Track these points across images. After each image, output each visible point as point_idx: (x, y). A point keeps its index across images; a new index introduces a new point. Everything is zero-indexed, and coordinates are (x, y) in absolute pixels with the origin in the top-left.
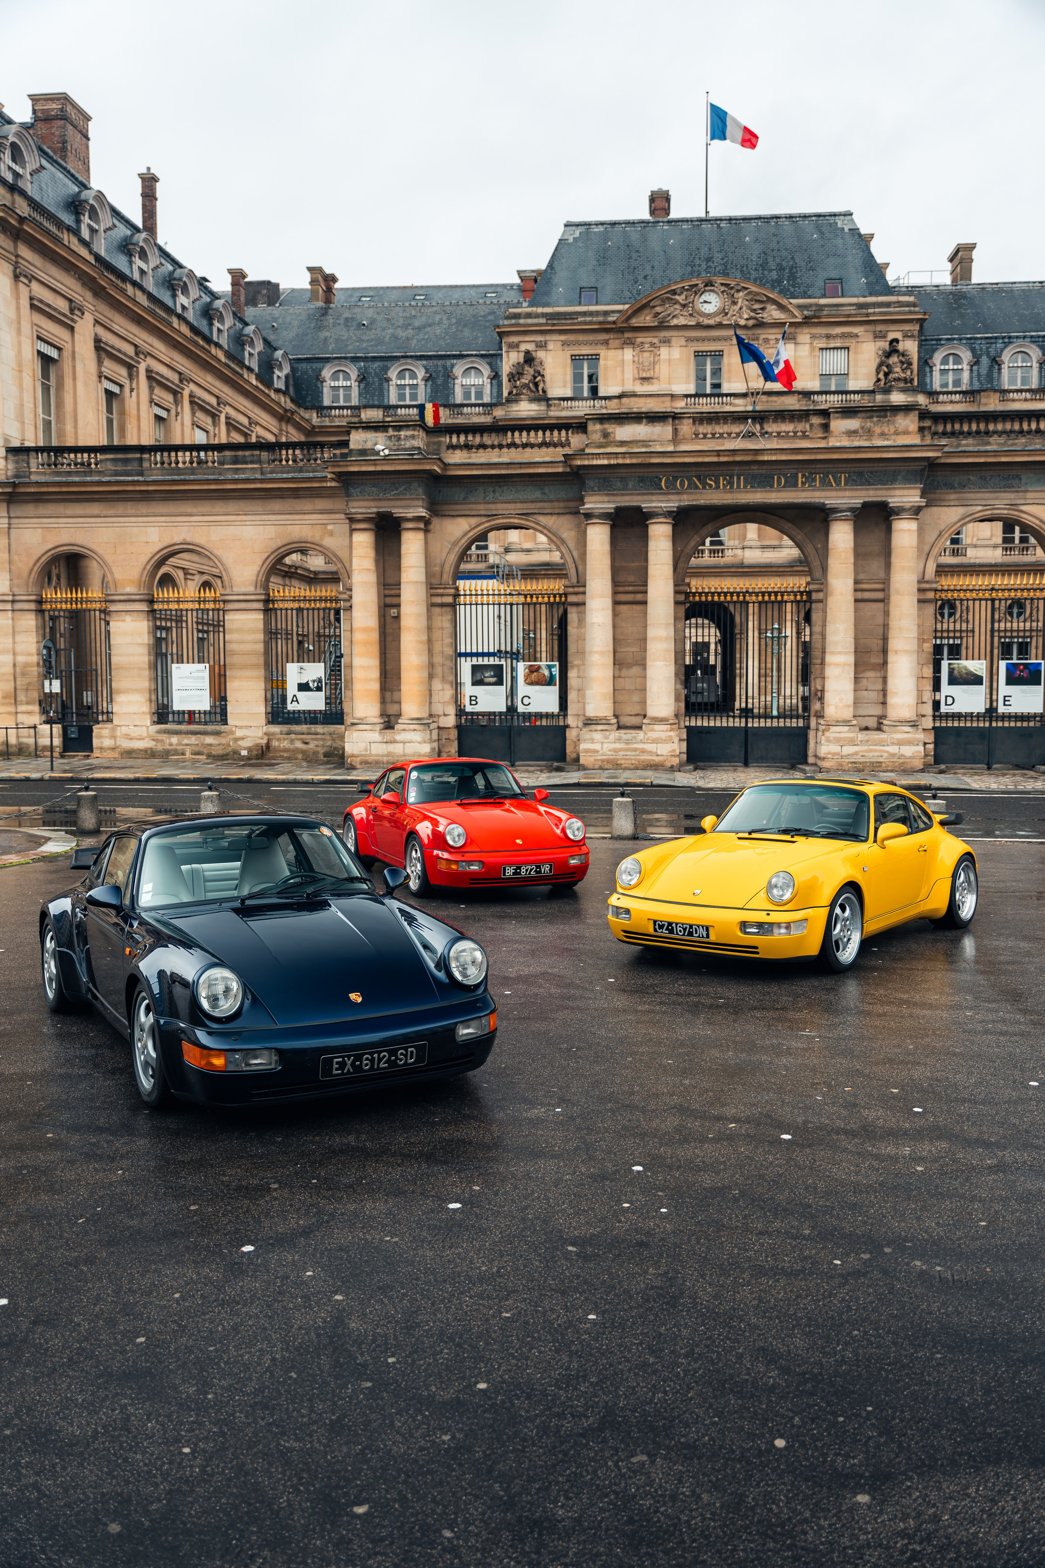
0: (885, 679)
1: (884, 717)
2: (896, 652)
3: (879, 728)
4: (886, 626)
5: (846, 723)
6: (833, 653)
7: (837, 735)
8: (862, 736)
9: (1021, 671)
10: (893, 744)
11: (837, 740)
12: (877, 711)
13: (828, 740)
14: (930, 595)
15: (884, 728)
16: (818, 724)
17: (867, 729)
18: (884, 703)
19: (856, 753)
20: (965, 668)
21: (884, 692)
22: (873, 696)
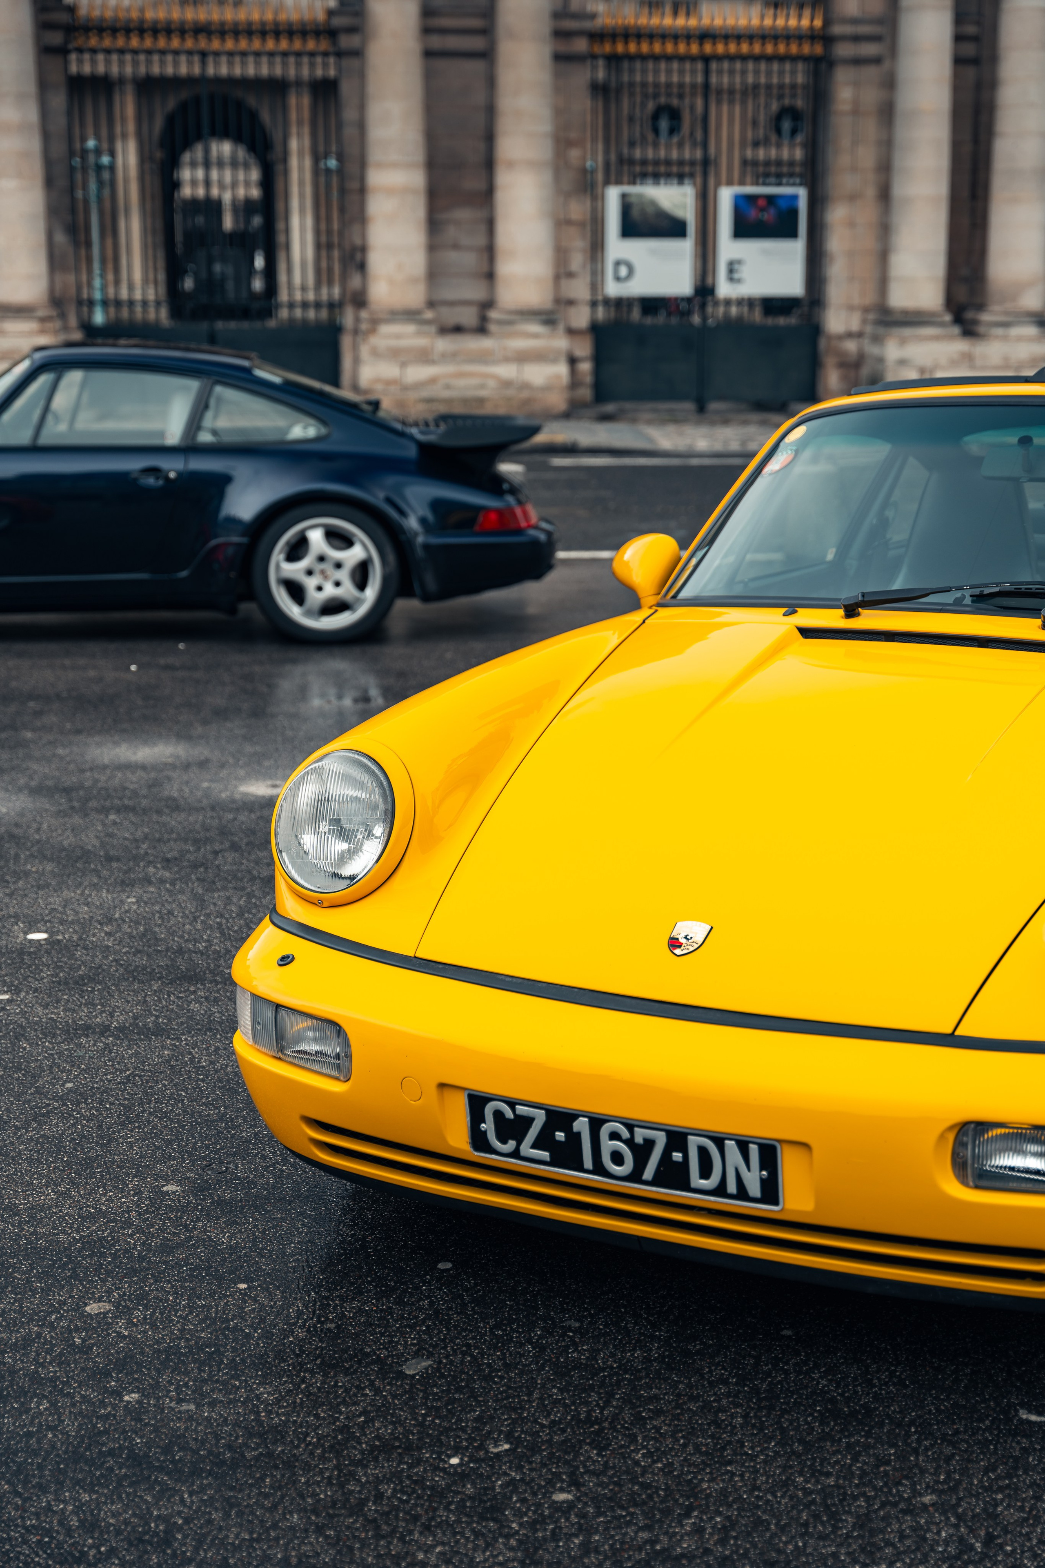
0: (490, 224)
1: (488, 304)
2: (511, 164)
3: (482, 329)
4: (490, 111)
5: (409, 315)
6: (380, 165)
7: (393, 343)
8: (443, 344)
9: (762, 210)
10: (507, 360)
11: (395, 354)
12: (475, 292)
13: (375, 353)
14: (581, 45)
15: (492, 327)
16: (357, 320)
17: (458, 329)
18: (490, 276)
19: (433, 381)
20: (653, 203)
21: (490, 251)
22: (469, 260)
